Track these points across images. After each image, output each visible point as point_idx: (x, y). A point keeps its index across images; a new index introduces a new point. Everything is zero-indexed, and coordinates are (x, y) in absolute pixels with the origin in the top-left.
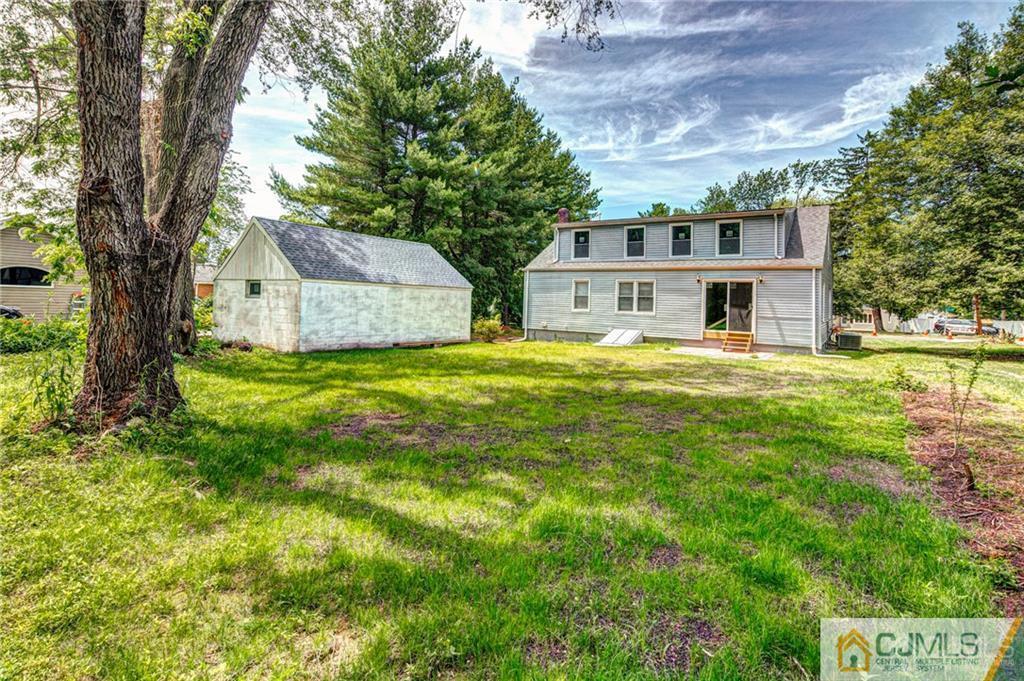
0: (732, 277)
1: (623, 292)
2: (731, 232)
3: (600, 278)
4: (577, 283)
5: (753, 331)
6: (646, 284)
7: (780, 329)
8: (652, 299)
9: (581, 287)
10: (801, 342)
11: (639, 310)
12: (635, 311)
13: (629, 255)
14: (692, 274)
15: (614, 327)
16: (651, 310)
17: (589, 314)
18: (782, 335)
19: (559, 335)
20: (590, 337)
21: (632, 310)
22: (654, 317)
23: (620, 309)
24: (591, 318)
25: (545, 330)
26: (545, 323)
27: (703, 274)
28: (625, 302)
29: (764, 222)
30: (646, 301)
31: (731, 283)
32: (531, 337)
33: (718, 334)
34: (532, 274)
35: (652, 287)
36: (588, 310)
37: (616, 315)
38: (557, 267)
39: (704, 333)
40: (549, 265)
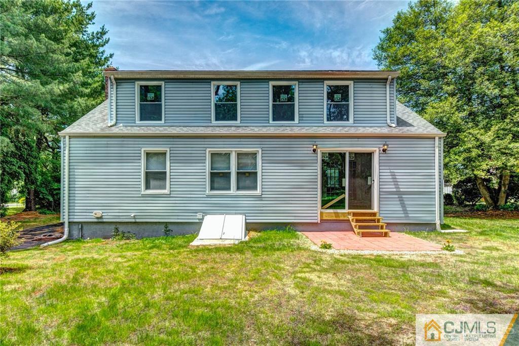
0: (352, 145)
1: (216, 165)
2: (340, 96)
3: (182, 148)
4: (148, 155)
5: (375, 209)
6: (247, 154)
7: (403, 205)
8: (256, 173)
9: (153, 160)
10: (425, 218)
11: (238, 188)
12: (233, 191)
13: (217, 119)
14: (306, 142)
15: (205, 213)
16: (255, 188)
17: (168, 196)
18: (405, 211)
19: (121, 228)
20: (170, 227)
21: (229, 189)
22: (260, 198)
23: (212, 188)
24: (171, 201)
25: (100, 222)
26: (99, 213)
27: (319, 142)
28: (219, 179)
29: (375, 85)
30: (247, 178)
31: (350, 153)
32: (76, 233)
33: (337, 214)
34: (74, 141)
35: (255, 158)
36: (166, 191)
37: (208, 196)
38: (115, 130)
39: (321, 213)
40: (102, 129)
